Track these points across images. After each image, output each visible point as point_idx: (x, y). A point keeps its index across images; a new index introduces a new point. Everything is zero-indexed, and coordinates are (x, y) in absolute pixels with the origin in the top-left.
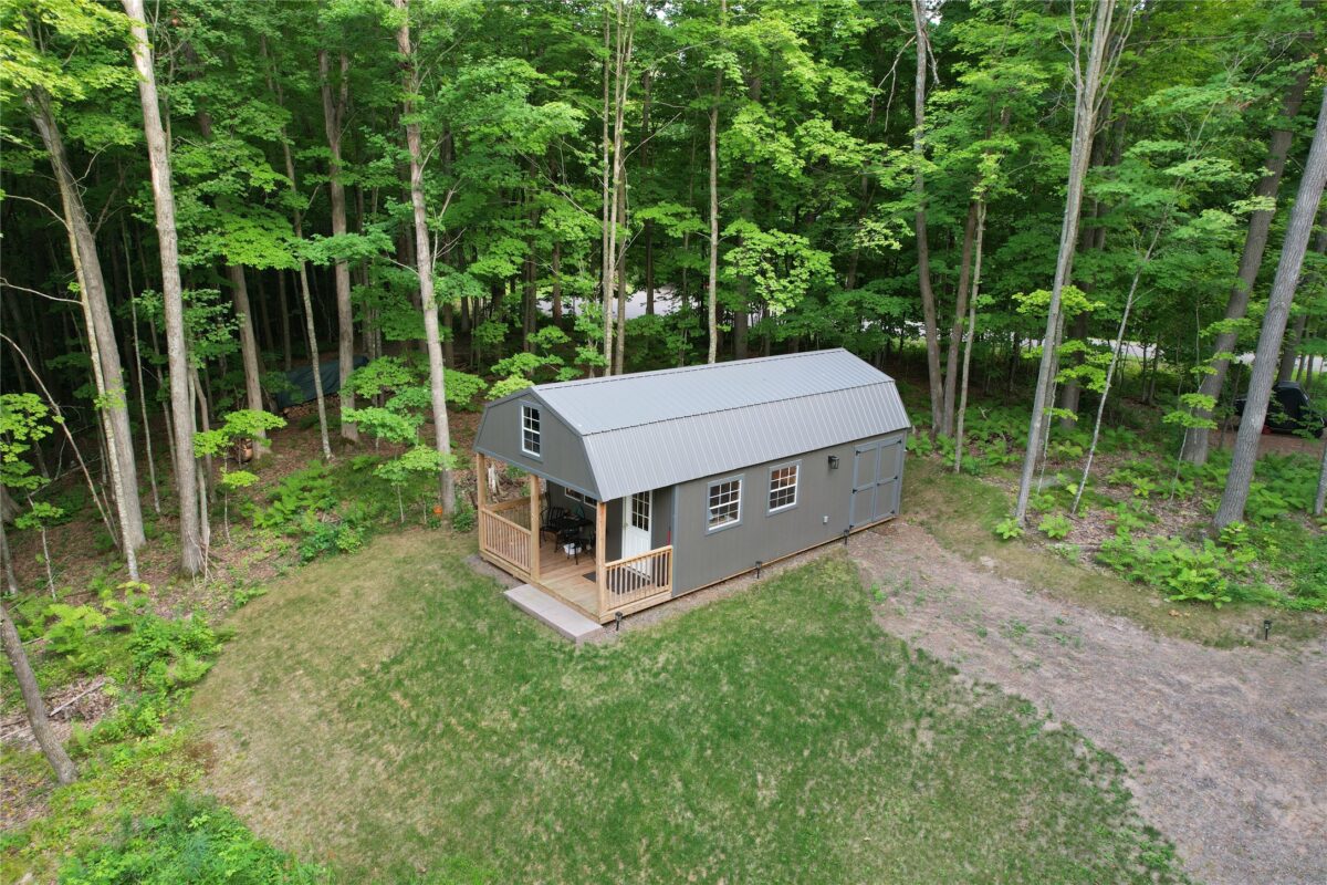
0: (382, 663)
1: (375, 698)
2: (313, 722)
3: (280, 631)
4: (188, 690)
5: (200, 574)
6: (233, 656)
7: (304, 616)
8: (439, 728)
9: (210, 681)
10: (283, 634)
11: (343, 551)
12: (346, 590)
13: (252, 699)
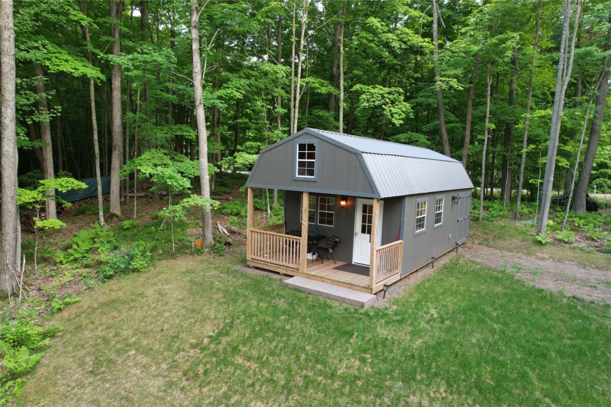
0: (211, 337)
1: (218, 363)
2: (165, 391)
3: (101, 324)
4: (19, 380)
5: (15, 295)
6: (61, 349)
7: (120, 312)
8: (299, 381)
9: (41, 371)
10: (105, 326)
11: (135, 270)
12: (150, 292)
13: (90, 380)
